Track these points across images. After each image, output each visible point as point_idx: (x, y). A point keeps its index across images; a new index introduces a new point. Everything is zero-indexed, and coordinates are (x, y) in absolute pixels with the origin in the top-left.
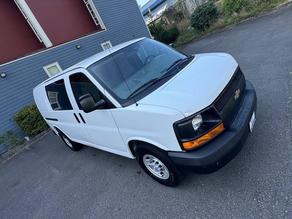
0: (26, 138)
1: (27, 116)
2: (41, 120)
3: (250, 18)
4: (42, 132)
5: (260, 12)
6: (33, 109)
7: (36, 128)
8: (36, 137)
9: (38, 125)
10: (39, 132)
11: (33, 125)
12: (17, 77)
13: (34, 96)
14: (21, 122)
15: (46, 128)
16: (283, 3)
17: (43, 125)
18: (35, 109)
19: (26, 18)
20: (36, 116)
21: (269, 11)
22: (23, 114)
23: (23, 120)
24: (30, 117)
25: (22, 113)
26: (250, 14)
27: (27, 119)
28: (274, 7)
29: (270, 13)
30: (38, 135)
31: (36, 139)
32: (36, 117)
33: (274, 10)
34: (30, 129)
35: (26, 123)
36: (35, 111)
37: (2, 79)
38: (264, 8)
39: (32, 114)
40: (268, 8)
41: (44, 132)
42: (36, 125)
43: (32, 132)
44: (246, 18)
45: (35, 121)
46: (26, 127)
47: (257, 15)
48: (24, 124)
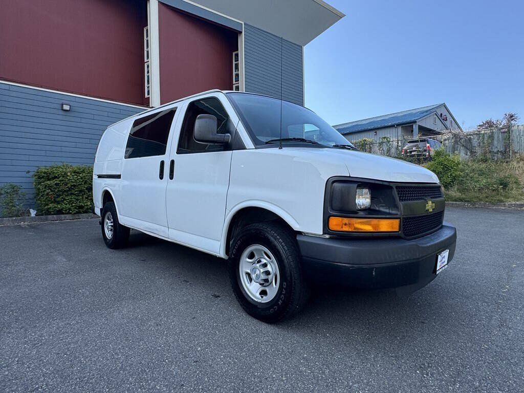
0: (31, 211)
1: (59, 178)
2: (75, 194)
3: (462, 203)
4: (63, 214)
5: (481, 200)
6: (74, 172)
7: (58, 203)
8: (50, 217)
9: (66, 200)
10: (60, 212)
11: (59, 196)
12: (83, 121)
13: (101, 139)
14: (44, 182)
15: (75, 212)
16: (517, 201)
17: (74, 204)
18: (78, 175)
19: (146, 60)
20: (72, 184)
21: (494, 204)
22: (55, 172)
23: (49, 180)
24: (63, 180)
25: (54, 169)
26: (464, 196)
27: (56, 182)
28: (502, 201)
29: (494, 207)
30: (55, 216)
31: (47, 220)
32: (72, 186)
33: (502, 206)
34: (49, 200)
35: (50, 187)
36: (75, 176)
37: (61, 112)
38: (487, 197)
39: (68, 178)
40: (492, 200)
41: (68, 216)
42: (62, 198)
43: (49, 207)
44: (456, 201)
45: (65, 191)
46: (46, 193)
47: (474, 202)
48: (46, 186)
